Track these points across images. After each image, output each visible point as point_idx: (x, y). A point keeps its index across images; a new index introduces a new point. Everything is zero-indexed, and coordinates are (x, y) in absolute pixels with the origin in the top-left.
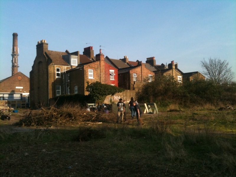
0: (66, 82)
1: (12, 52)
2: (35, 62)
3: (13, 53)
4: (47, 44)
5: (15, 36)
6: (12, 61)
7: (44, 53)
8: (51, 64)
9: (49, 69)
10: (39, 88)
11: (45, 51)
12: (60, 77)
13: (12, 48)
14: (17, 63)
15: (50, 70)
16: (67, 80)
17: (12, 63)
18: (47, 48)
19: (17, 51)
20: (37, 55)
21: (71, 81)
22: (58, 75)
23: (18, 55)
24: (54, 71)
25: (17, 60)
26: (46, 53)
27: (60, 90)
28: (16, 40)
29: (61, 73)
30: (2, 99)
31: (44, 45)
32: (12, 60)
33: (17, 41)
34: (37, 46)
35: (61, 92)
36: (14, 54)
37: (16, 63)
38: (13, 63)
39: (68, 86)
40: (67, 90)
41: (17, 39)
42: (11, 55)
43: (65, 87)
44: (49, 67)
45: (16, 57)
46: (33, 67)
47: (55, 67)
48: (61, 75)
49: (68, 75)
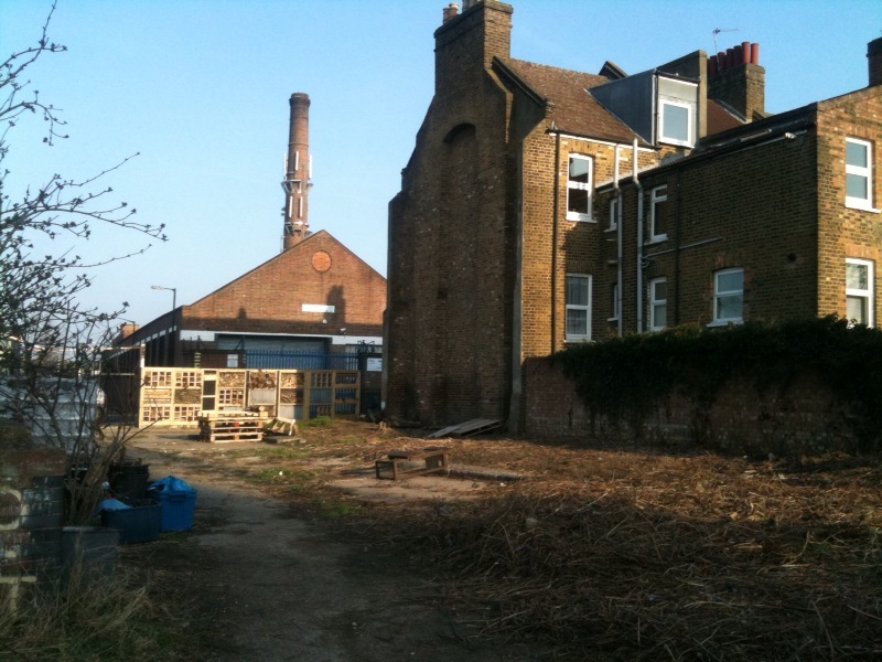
0: (640, 244)
1: (285, 172)
2: (422, 136)
3: (288, 175)
4: (508, 12)
5: (299, 104)
6: (286, 209)
7: (488, 65)
8: (541, 126)
9: (527, 157)
10: (442, 294)
11: (491, 50)
12: (587, 218)
13: (286, 156)
14: (305, 219)
15: (535, 168)
16: (646, 236)
17: (283, 218)
18: (505, 39)
19: (304, 167)
20: (437, 89)
21: (677, 238)
22: (577, 201)
23: (308, 185)
24: (556, 177)
25: (306, 205)
26: (498, 66)
27: (589, 308)
28: (304, 123)
29: (596, 191)
30: (236, 364)
31: (489, 15)
32: (284, 205)
33: (307, 126)
34: (439, 34)
35: (594, 314)
36: (293, 182)
37: (299, 217)
38: (287, 218)
39: (649, 275)
40: (646, 301)
41: (307, 119)
42: (282, 184)
43: (630, 281)
44: (528, 143)
45: (300, 192)
46: (408, 174)
47: (562, 152)
48: (595, 206)
49: (655, 199)
